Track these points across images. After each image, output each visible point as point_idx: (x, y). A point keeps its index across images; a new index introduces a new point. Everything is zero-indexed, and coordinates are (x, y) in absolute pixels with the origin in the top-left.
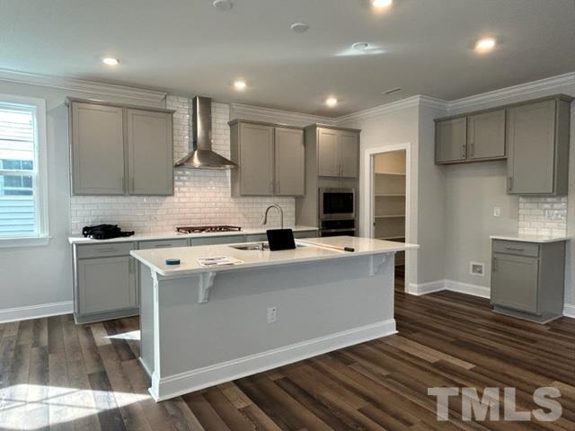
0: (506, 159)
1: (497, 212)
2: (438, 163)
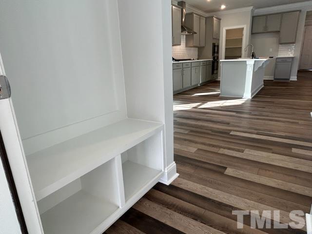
0: (279, 31)
1: (271, 50)
2: (253, 33)
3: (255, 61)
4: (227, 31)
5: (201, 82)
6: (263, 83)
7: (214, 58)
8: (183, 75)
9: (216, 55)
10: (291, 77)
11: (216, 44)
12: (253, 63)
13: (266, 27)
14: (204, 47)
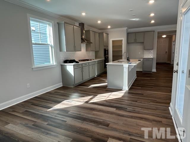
0: (143, 42)
1: (140, 53)
2: (128, 43)
3: (129, 65)
4: (113, 41)
5: (96, 74)
6: (136, 75)
7: (105, 58)
8: (82, 71)
9: (107, 56)
10: (153, 70)
11: (107, 49)
12: (128, 66)
13: (135, 40)
14: (98, 51)
